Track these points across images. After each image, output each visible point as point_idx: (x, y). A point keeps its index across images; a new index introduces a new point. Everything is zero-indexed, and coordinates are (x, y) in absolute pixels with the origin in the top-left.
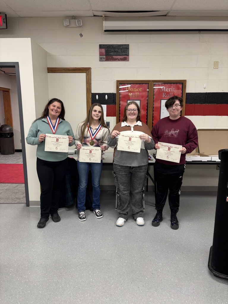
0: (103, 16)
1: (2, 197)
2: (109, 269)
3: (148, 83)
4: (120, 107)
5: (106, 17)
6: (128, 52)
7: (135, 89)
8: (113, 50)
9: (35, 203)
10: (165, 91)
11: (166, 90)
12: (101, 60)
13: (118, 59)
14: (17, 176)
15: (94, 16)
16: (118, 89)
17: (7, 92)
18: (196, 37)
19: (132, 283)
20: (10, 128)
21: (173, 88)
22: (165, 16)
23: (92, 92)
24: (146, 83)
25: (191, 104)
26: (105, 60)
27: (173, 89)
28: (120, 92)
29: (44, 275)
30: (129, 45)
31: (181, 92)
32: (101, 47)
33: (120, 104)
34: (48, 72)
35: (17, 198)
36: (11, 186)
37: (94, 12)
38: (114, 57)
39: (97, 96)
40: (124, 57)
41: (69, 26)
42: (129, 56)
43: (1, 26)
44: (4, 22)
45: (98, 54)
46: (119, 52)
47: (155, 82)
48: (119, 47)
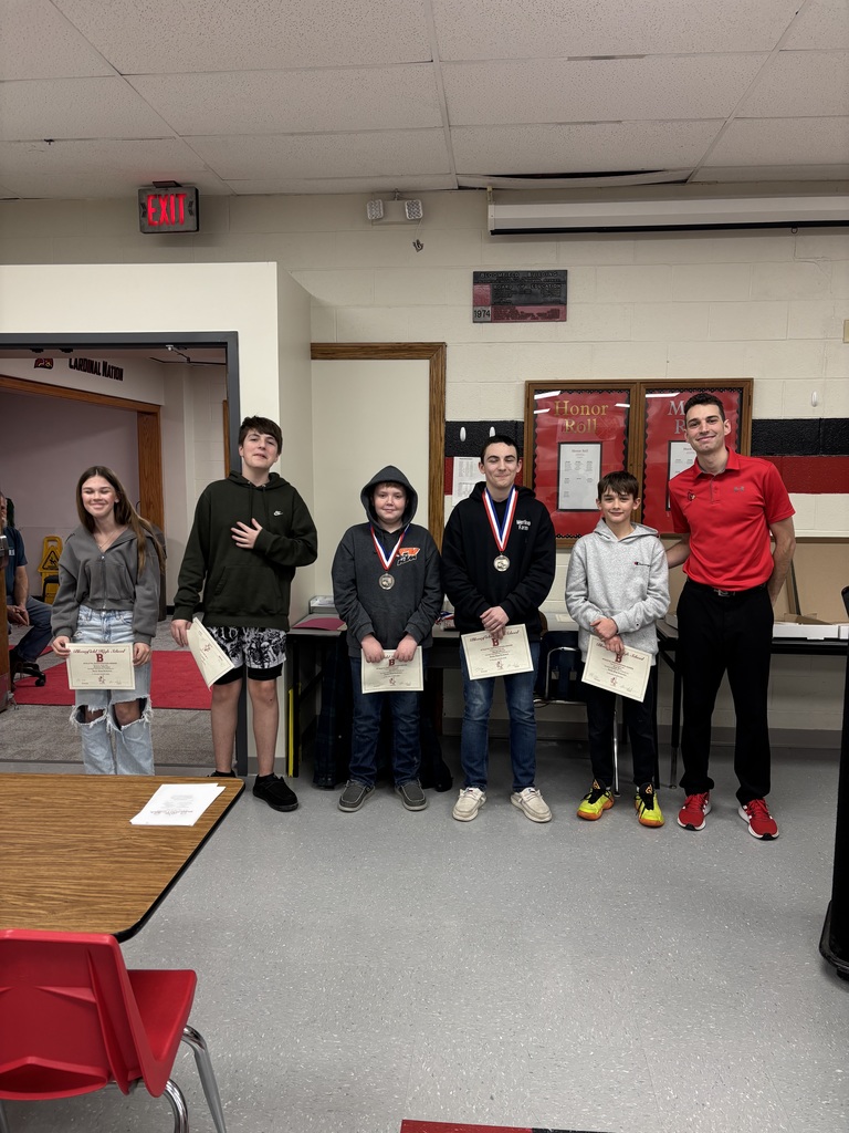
0: (489, 189)
3: (629, 390)
4: (534, 465)
5: (497, 193)
6: (563, 294)
7: (585, 409)
8: (515, 288)
12: (477, 319)
13: (532, 315)
15: (460, 188)
16: (530, 405)
17: (150, 416)
18: (784, 243)
22: (681, 184)
23: (450, 417)
24: (620, 391)
25: (772, 454)
26: (489, 319)
28: (535, 412)
30: (566, 271)
31: (736, 416)
32: (479, 278)
34: (312, 358)
37: (460, 178)
38: (519, 309)
39: (463, 429)
40: (549, 308)
41: (384, 221)
42: (565, 304)
43: (182, 223)
44: (191, 213)
45: (470, 301)
46: (536, 295)
47: (650, 386)
48: (534, 277)
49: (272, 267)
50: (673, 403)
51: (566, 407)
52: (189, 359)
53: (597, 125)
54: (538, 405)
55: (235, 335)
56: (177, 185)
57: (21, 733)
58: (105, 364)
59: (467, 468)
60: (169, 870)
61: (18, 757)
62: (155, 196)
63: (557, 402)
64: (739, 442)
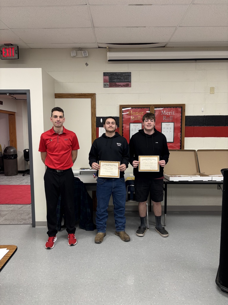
0: (107, 48)
1: (8, 218)
2: (117, 288)
3: (150, 108)
4: (123, 130)
5: (110, 49)
6: (130, 79)
7: (137, 113)
8: (116, 77)
9: (41, 223)
11: (166, 114)
12: (105, 86)
13: (121, 85)
14: (21, 197)
15: (99, 47)
16: (121, 112)
17: (12, 115)
18: (193, 65)
19: (140, 302)
20: (14, 149)
21: (173, 111)
22: (163, 47)
23: (97, 116)
24: (147, 108)
25: (190, 126)
26: (108, 86)
27: (173, 113)
28: (123, 114)
29: (53, 295)
30: (131, 72)
31: (181, 115)
32: (105, 74)
33: (123, 127)
34: (55, 98)
35: (22, 219)
36: (16, 207)
37: (99, 44)
38: (117, 83)
39: (101, 119)
40: (126, 83)
41: (76, 57)
42: (131, 82)
43: (13, 56)
44: (16, 53)
45: (102, 81)
46: (122, 79)
47: (156, 106)
48: (121, 74)
49: (40, 69)
50: (162, 111)
51: (131, 113)
52: (16, 98)
53: (139, 28)
54: (123, 112)
55: (29, 90)
56: (12, 45)
59: (103, 131)
62: (5, 48)
63: (129, 111)
64: (181, 123)
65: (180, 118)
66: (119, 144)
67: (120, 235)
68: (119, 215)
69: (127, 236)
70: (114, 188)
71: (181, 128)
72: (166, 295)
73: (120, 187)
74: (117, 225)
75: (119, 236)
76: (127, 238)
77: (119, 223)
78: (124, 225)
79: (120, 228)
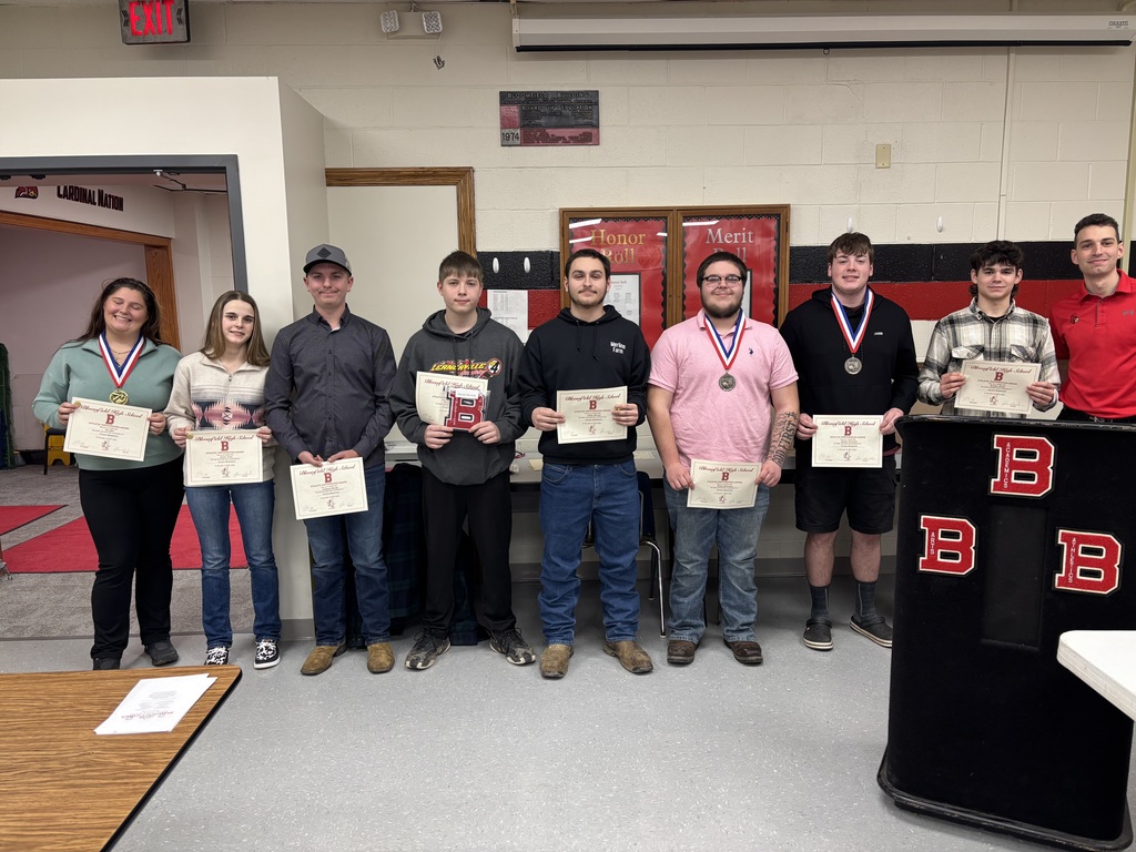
0: (513, 2)
3: (666, 218)
5: (520, 5)
6: (595, 117)
7: (622, 238)
8: (545, 109)
10: (721, 241)
11: (723, 240)
12: (506, 143)
13: (564, 138)
15: (483, 0)
16: (565, 234)
17: (160, 250)
18: (817, 64)
21: (747, 231)
22: (712, 2)
23: (481, 247)
24: (657, 218)
25: (810, 282)
26: (519, 142)
27: (747, 236)
28: (571, 242)
30: (597, 92)
31: (774, 243)
32: (506, 98)
34: (328, 185)
38: (550, 132)
39: (496, 260)
40: (582, 130)
41: (400, 34)
42: (598, 127)
43: (170, 32)
44: (180, 21)
45: (497, 123)
46: (567, 117)
47: (688, 214)
48: (565, 97)
49: (274, 80)
50: (710, 230)
51: (603, 237)
52: (184, 186)
54: (573, 234)
55: (234, 158)
57: (14, 606)
58: (101, 193)
59: (502, 302)
60: (135, 792)
61: (9, 635)
63: (593, 231)
64: (777, 271)
65: (773, 254)
66: (618, 347)
67: (620, 654)
68: (615, 588)
69: (643, 657)
70: (599, 498)
71: (776, 291)
72: (718, 822)
73: (621, 492)
74: (611, 620)
75: (616, 656)
76: (642, 661)
77: (614, 612)
78: (631, 620)
79: (619, 629)
